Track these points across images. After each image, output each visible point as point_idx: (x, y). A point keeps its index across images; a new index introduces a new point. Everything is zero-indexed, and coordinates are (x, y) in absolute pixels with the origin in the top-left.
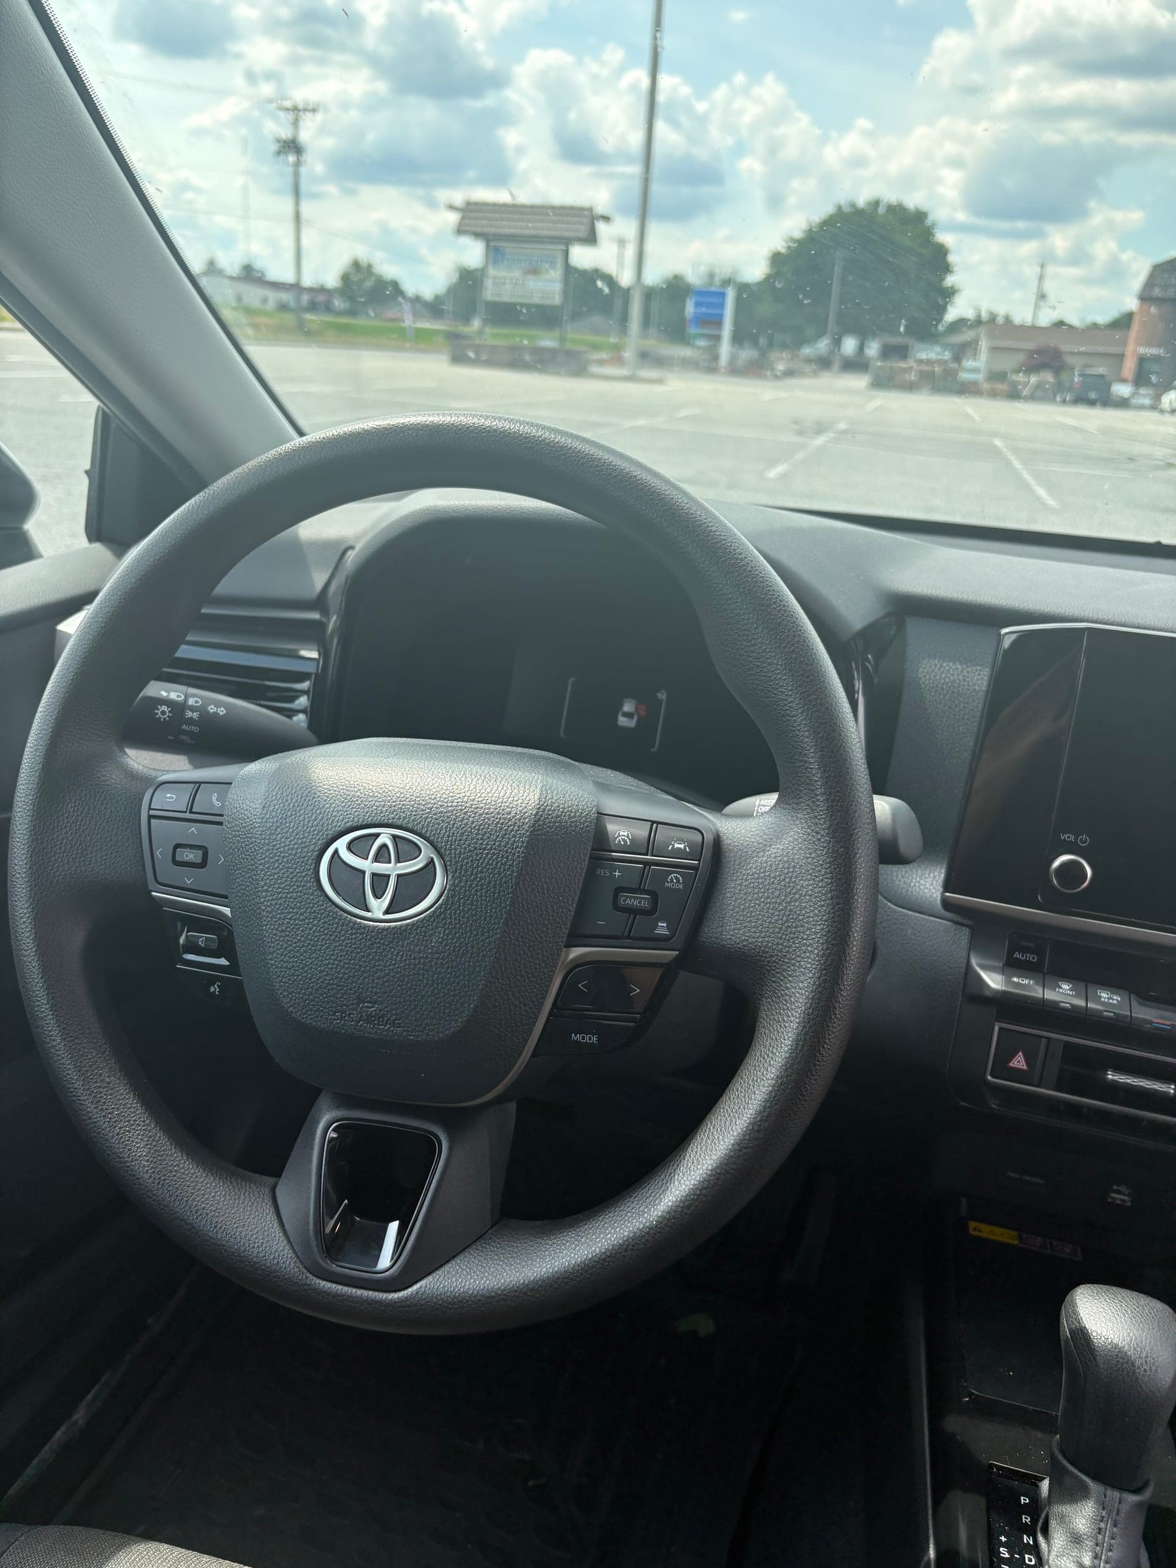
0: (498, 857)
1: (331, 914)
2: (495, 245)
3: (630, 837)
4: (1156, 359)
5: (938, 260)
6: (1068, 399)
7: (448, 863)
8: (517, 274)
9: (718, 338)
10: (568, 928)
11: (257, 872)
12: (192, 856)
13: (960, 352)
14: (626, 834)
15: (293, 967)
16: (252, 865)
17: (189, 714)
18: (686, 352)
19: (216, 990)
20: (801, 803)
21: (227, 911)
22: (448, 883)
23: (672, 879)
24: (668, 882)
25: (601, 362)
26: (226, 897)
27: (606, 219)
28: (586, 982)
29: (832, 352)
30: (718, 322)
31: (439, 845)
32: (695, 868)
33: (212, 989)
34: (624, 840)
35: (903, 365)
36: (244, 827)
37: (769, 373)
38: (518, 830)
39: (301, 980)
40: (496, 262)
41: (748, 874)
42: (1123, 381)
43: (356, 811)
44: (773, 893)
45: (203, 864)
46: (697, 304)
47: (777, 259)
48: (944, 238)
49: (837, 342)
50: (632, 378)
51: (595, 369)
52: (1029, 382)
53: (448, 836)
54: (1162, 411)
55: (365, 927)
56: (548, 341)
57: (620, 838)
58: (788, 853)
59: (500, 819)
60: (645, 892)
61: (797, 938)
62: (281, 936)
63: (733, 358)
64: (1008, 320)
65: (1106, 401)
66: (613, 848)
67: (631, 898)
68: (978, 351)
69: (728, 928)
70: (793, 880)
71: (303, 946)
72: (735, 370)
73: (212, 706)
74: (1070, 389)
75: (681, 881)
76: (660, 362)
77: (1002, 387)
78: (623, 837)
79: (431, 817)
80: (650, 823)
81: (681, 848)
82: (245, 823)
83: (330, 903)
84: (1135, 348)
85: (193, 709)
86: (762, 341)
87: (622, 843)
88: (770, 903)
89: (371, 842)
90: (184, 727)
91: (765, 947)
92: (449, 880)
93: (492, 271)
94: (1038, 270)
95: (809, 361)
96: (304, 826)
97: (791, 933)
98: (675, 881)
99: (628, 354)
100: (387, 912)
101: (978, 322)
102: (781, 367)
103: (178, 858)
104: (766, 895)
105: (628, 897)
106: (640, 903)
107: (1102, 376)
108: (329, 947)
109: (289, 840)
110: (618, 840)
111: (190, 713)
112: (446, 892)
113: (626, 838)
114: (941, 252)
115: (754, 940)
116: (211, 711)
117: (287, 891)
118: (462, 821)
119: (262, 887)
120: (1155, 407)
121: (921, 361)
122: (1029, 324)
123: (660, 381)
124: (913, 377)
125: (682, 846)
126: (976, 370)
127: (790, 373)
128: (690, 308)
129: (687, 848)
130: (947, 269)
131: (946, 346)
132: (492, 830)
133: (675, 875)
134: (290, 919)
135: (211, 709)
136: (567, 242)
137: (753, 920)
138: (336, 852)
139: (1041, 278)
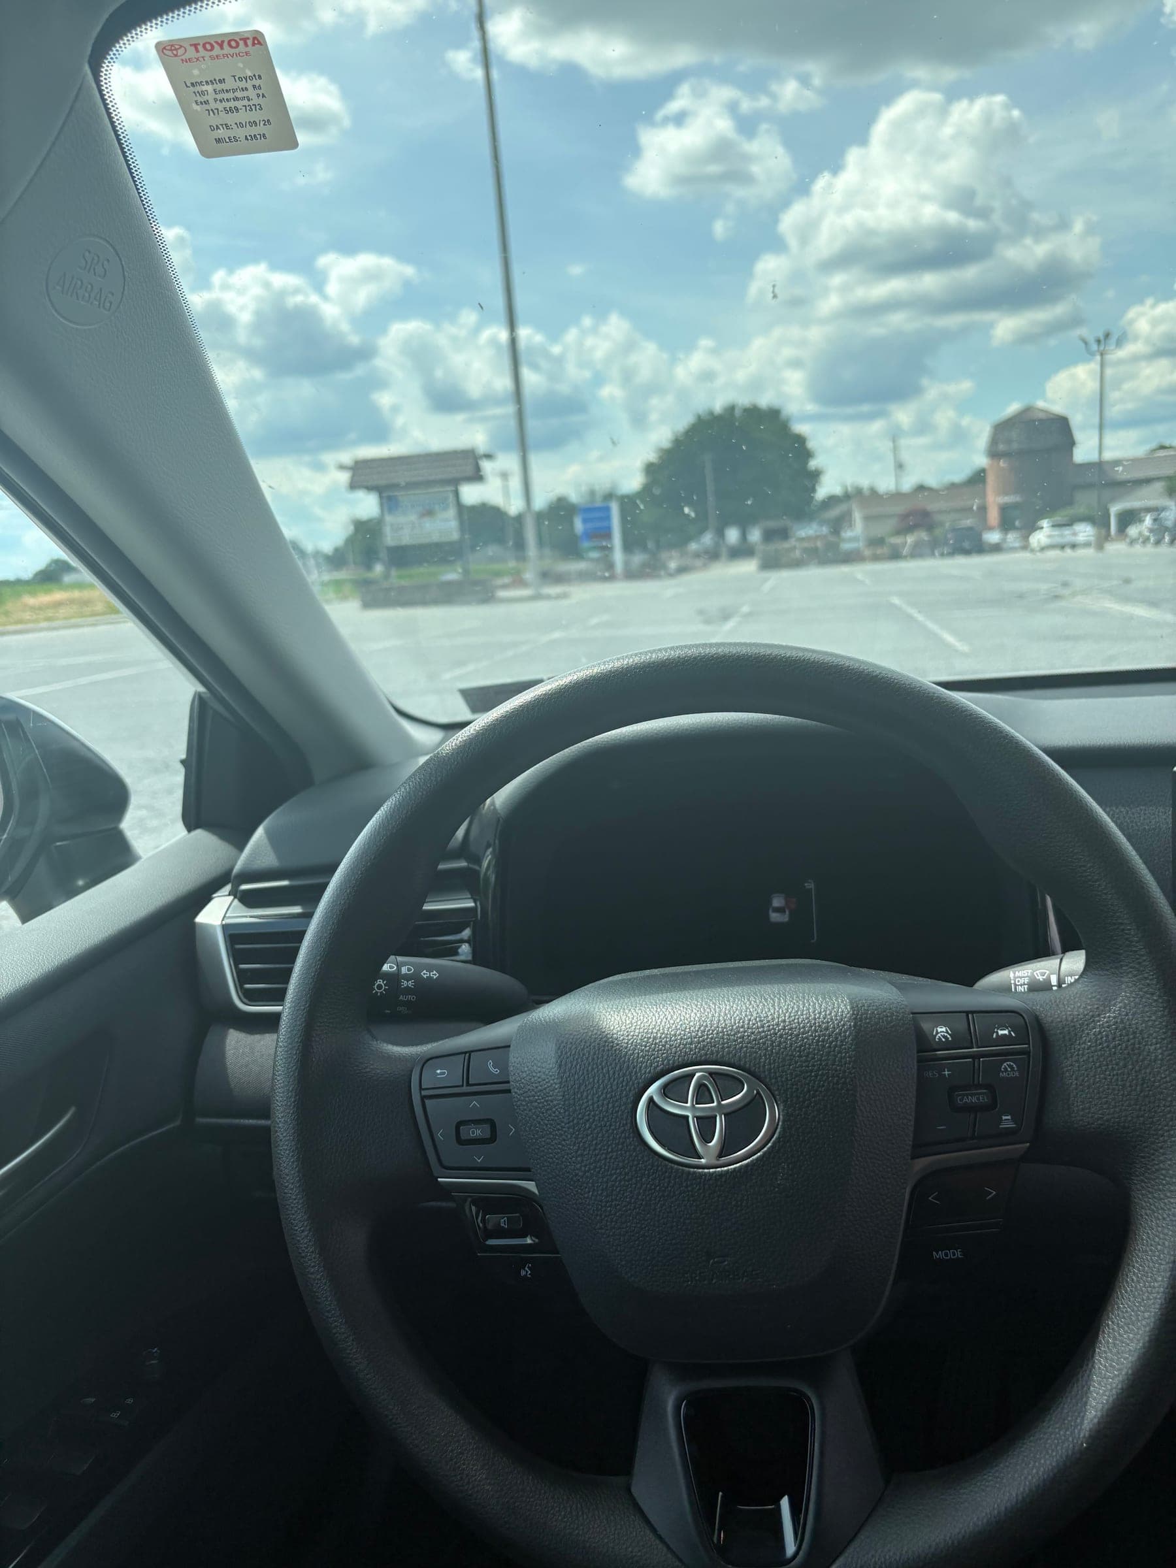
0: (828, 1077)
1: (660, 1168)
2: (388, 494)
3: (950, 1032)
4: (1015, 506)
5: (799, 449)
6: (945, 552)
7: (776, 1093)
8: (413, 517)
9: (609, 549)
10: (911, 1139)
11: (567, 1136)
12: (479, 1132)
13: (837, 526)
14: (944, 1029)
15: (627, 1232)
16: (558, 1130)
17: (405, 984)
18: (581, 566)
19: (527, 1272)
20: (1122, 966)
21: (531, 1186)
22: (781, 1114)
23: (1005, 1068)
24: (1003, 1072)
25: (505, 587)
26: (529, 1170)
27: (489, 456)
28: (937, 1193)
29: (717, 545)
30: (608, 535)
31: (762, 1076)
32: (1026, 1053)
33: (523, 1273)
34: (944, 1036)
35: (786, 545)
36: (541, 1091)
37: (662, 573)
38: (842, 1045)
39: (639, 1246)
40: (390, 510)
41: (1084, 1049)
42: (991, 529)
43: (663, 1054)
44: (1117, 1064)
45: (493, 1139)
46: (585, 521)
47: (650, 469)
48: (800, 428)
49: (720, 533)
50: (537, 597)
51: (502, 594)
52: (906, 543)
53: (770, 1064)
54: (1032, 551)
55: (701, 1175)
56: (452, 575)
57: (939, 1035)
58: (1122, 1020)
59: (819, 1036)
60: (979, 1086)
61: (1158, 1106)
62: (607, 1202)
63: (627, 564)
64: (873, 492)
65: (980, 548)
66: (936, 1047)
67: (967, 1095)
68: (853, 522)
69: (1076, 1109)
70: (1137, 1046)
71: (635, 1208)
72: (631, 575)
73: (425, 971)
74: (946, 543)
75: (1016, 1069)
76: (560, 579)
77: (884, 550)
78: (942, 1034)
79: (746, 1047)
80: (965, 1014)
81: (1005, 1034)
82: (541, 1086)
83: (657, 1157)
84: (994, 500)
85: (407, 978)
86: (650, 545)
87: (944, 1040)
88: (1117, 1075)
89: (686, 1085)
90: (401, 997)
91: (1125, 1122)
92: (780, 1111)
93: (389, 519)
94: (891, 444)
95: (697, 555)
96: (609, 1079)
97: (1149, 1102)
98: (1009, 1069)
99: (528, 576)
100: (720, 1155)
101: (847, 497)
102: (673, 565)
103: (463, 1137)
104: (1110, 1067)
105: (964, 1095)
106: (978, 1099)
107: (970, 529)
108: (664, 1205)
109: (597, 1096)
110: (937, 1037)
111: (405, 982)
112: (780, 1123)
113: (946, 1034)
114: (801, 440)
115: (1109, 1117)
116: (425, 976)
117: (605, 1151)
118: (779, 1046)
119: (577, 1152)
120: (1026, 547)
121: (802, 539)
122: (894, 491)
123: (564, 596)
124: (798, 553)
125: (1006, 1032)
126: (855, 539)
127: (682, 570)
128: (579, 525)
129: (1012, 1033)
130: (808, 454)
131: (822, 523)
132: (814, 1049)
133: (1008, 1063)
134: (615, 1181)
135: (424, 974)
136: (455, 482)
137: (1104, 1096)
138: (651, 1100)
139: (895, 449)
